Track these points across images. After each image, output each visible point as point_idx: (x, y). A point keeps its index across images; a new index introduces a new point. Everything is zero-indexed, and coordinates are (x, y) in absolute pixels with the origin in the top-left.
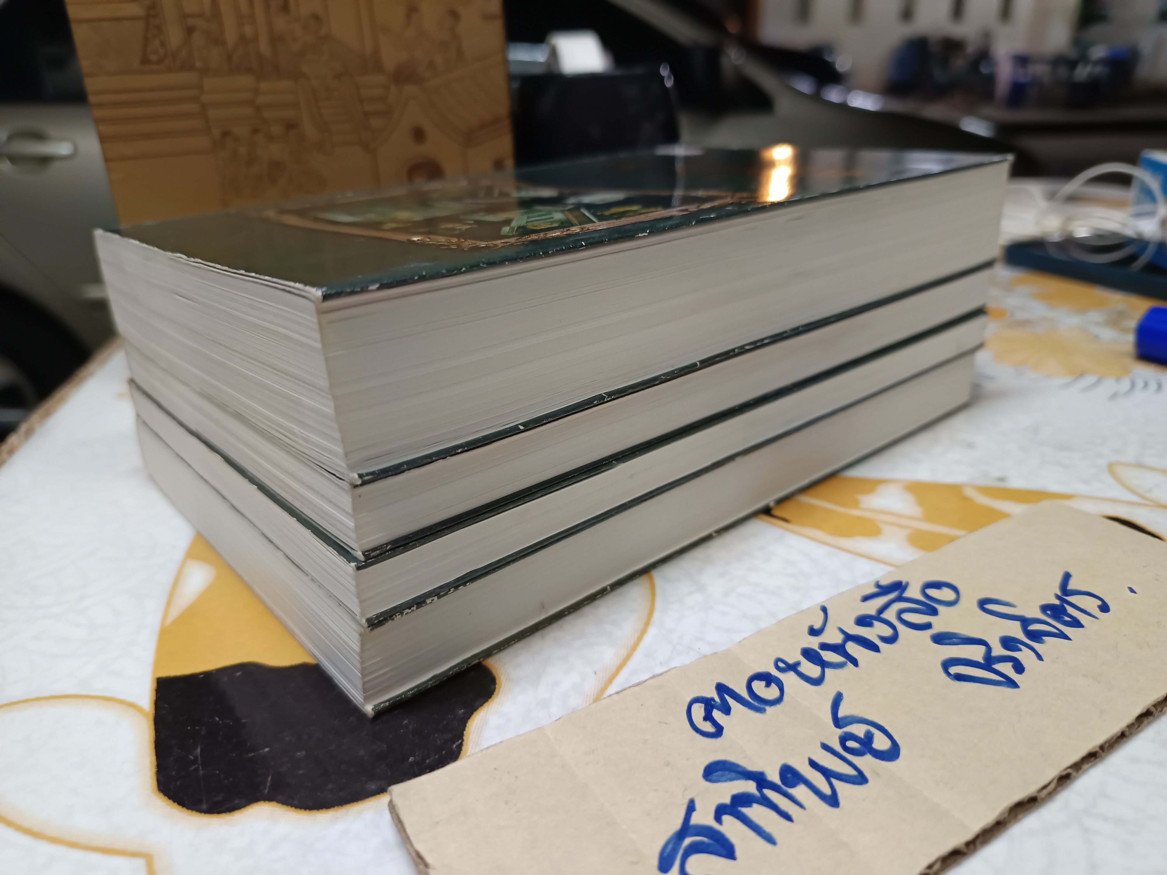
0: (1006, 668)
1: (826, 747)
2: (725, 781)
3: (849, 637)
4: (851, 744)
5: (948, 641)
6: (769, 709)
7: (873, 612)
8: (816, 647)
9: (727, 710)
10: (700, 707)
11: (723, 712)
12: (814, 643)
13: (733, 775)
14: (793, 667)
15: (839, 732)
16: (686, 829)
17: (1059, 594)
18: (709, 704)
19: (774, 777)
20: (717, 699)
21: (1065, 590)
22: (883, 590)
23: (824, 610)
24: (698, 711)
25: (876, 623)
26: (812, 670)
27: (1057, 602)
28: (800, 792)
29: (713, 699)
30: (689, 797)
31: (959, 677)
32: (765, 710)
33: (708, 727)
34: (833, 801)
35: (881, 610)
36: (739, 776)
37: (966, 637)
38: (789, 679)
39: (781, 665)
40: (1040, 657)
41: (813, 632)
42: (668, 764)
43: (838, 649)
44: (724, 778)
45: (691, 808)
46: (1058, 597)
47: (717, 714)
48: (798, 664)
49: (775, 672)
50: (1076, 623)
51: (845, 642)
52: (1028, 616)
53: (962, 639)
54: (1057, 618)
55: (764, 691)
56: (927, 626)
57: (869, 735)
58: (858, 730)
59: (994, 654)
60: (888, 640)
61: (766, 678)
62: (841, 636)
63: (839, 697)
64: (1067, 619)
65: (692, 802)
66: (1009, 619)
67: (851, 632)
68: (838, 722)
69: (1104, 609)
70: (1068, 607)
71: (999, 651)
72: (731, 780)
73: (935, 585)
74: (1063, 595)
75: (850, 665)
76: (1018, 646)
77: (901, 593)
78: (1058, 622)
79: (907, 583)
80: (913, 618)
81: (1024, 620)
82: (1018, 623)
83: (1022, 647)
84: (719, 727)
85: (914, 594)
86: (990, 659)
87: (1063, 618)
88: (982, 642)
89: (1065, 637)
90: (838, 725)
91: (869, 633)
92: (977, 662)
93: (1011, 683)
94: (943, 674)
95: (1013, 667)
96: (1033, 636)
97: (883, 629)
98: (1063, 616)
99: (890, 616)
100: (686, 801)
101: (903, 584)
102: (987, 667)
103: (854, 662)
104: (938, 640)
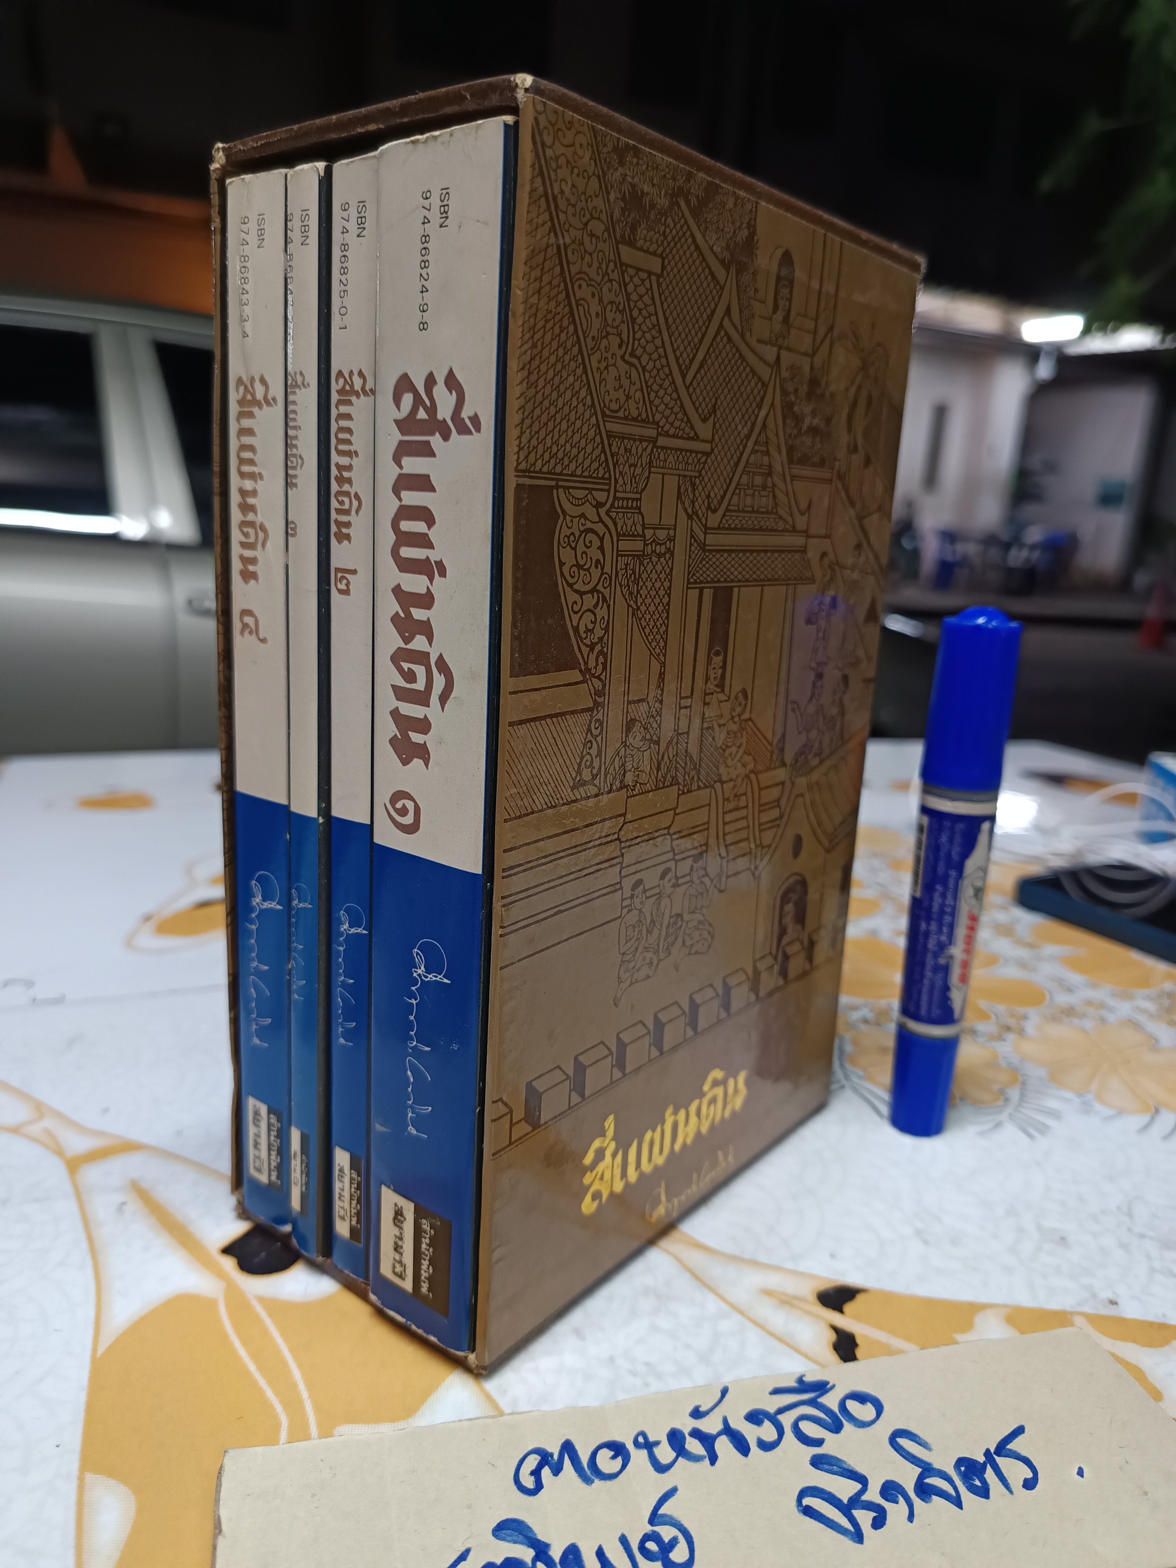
0: (864, 1518)
1: (623, 1540)
2: (509, 1541)
3: (728, 1430)
4: (651, 1546)
5: (827, 1467)
6: (597, 1483)
7: (772, 1410)
8: (686, 1431)
9: (557, 1470)
10: (535, 1459)
11: (552, 1472)
12: (687, 1425)
13: (521, 1537)
14: (649, 1446)
15: (649, 1528)
17: (992, 1451)
18: (545, 1458)
19: (557, 1553)
20: (556, 1457)
21: (1002, 1448)
22: (802, 1386)
23: (724, 1392)
24: (532, 1462)
25: (767, 1423)
26: (665, 1454)
27: (982, 1459)
29: (552, 1455)
30: (469, 1546)
31: (808, 1512)
32: (593, 1482)
33: (529, 1482)
35: (781, 1411)
36: (525, 1541)
37: (850, 1468)
38: (639, 1457)
39: (641, 1440)
40: (911, 1517)
41: (697, 1414)
42: (469, 1507)
43: (707, 1440)
44: (510, 1538)
45: (463, 1557)
46: (987, 1453)
47: (546, 1472)
48: (657, 1443)
49: (630, 1446)
50: (984, 1492)
51: (719, 1434)
52: (936, 1465)
53: (844, 1469)
54: (966, 1478)
55: (606, 1462)
56: (819, 1442)
57: (674, 1542)
58: (667, 1533)
59: (865, 1497)
60: (765, 1446)
61: (618, 1449)
62: (720, 1427)
63: (673, 1491)
64: (977, 1483)
65: (468, 1551)
66: (912, 1463)
67: (733, 1425)
68: (654, 1518)
69: (1030, 1484)
70: (989, 1469)
71: (873, 1495)
72: (515, 1542)
73: (861, 1398)
74: (994, 1453)
75: (707, 1461)
76: (897, 1497)
77: (819, 1396)
78: (963, 1484)
79: (834, 1386)
80: (810, 1429)
81: (927, 1469)
82: (918, 1470)
83: (901, 1500)
84: (539, 1486)
85: (831, 1401)
86: (856, 1501)
87: (974, 1480)
88: (863, 1480)
89: (958, 1503)
90: (652, 1521)
91: (751, 1432)
92: (840, 1500)
93: (858, 1536)
94: (794, 1503)
95: (874, 1519)
96: (924, 1491)
97: (768, 1432)
98: (975, 1478)
99: (787, 1420)
100: (463, 1549)
101: (828, 1386)
102: (846, 1509)
103: (713, 1458)
104: (818, 1462)
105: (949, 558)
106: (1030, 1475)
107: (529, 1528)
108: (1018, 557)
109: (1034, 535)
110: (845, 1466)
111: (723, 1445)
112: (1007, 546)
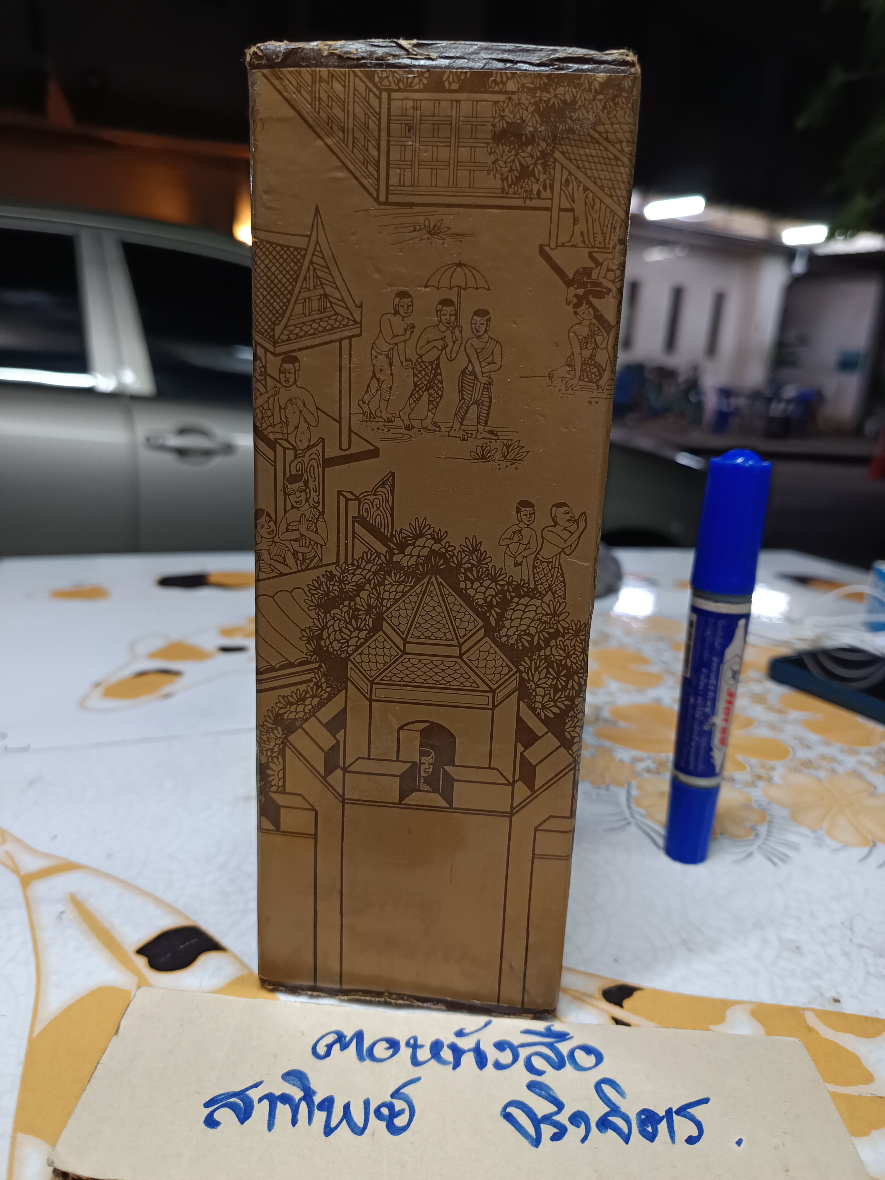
0: (547, 1131)
1: (367, 1103)
2: (290, 1084)
3: (476, 1049)
4: (385, 1111)
5: (537, 1090)
6: (368, 1062)
7: (516, 1043)
8: (446, 1043)
9: (344, 1047)
10: (333, 1037)
11: (341, 1048)
12: (449, 1039)
13: (299, 1083)
14: (416, 1048)
15: (389, 1099)
16: (241, 1094)
17: (674, 1110)
18: (340, 1038)
19: (317, 1099)
20: (348, 1039)
21: (682, 1111)
22: (547, 1033)
23: (487, 1024)
24: (330, 1039)
25: (508, 1051)
26: (424, 1054)
27: (662, 1113)
28: (320, 1116)
29: (345, 1037)
30: (263, 1079)
31: (508, 1117)
32: (365, 1060)
33: (322, 1050)
34: (328, 1131)
35: (523, 1045)
36: (301, 1086)
37: (555, 1096)
38: (405, 1052)
39: (412, 1041)
40: (584, 1140)
41: (460, 1033)
42: (275, 1056)
43: (457, 1052)
44: (291, 1082)
45: (256, 1086)
46: (669, 1112)
47: (337, 1047)
48: (422, 1046)
49: (403, 1044)
50: (652, 1137)
51: (469, 1050)
52: (623, 1109)
53: (550, 1095)
54: (642, 1124)
55: (380, 1051)
56: (540, 1073)
57: (401, 1112)
58: (399, 1105)
59: (555, 1118)
60: (498, 1066)
61: (393, 1045)
62: (472, 1045)
63: (418, 1079)
64: (650, 1129)
65: (261, 1083)
66: (605, 1103)
67: (482, 1047)
68: (396, 1094)
69: (691, 1140)
70: (664, 1123)
71: (563, 1118)
72: (294, 1085)
73: (588, 1050)
74: (674, 1112)
75: (451, 1066)
76: (581, 1123)
77: (557, 1042)
78: (638, 1127)
79: (572, 1037)
80: (538, 1063)
81: (615, 1110)
82: (607, 1109)
83: (583, 1126)
84: (328, 1054)
85: (564, 1048)
86: (547, 1119)
87: (648, 1127)
88: (560, 1106)
89: (626, 1139)
90: (393, 1096)
91: (492, 1054)
92: (535, 1115)
93: (537, 1142)
94: (500, 1108)
95: (555, 1134)
96: (604, 1124)
97: (506, 1057)
98: (650, 1125)
99: (524, 1053)
100: (258, 1080)
101: (568, 1037)
102: (537, 1122)
103: (456, 1065)
104: (532, 1086)
105: (725, 409)
106: (695, 1132)
107: (307, 1079)
108: (777, 409)
109: (790, 392)
110: (552, 1093)
111: (468, 1060)
112: (769, 400)
